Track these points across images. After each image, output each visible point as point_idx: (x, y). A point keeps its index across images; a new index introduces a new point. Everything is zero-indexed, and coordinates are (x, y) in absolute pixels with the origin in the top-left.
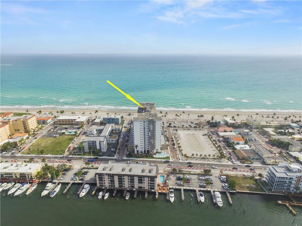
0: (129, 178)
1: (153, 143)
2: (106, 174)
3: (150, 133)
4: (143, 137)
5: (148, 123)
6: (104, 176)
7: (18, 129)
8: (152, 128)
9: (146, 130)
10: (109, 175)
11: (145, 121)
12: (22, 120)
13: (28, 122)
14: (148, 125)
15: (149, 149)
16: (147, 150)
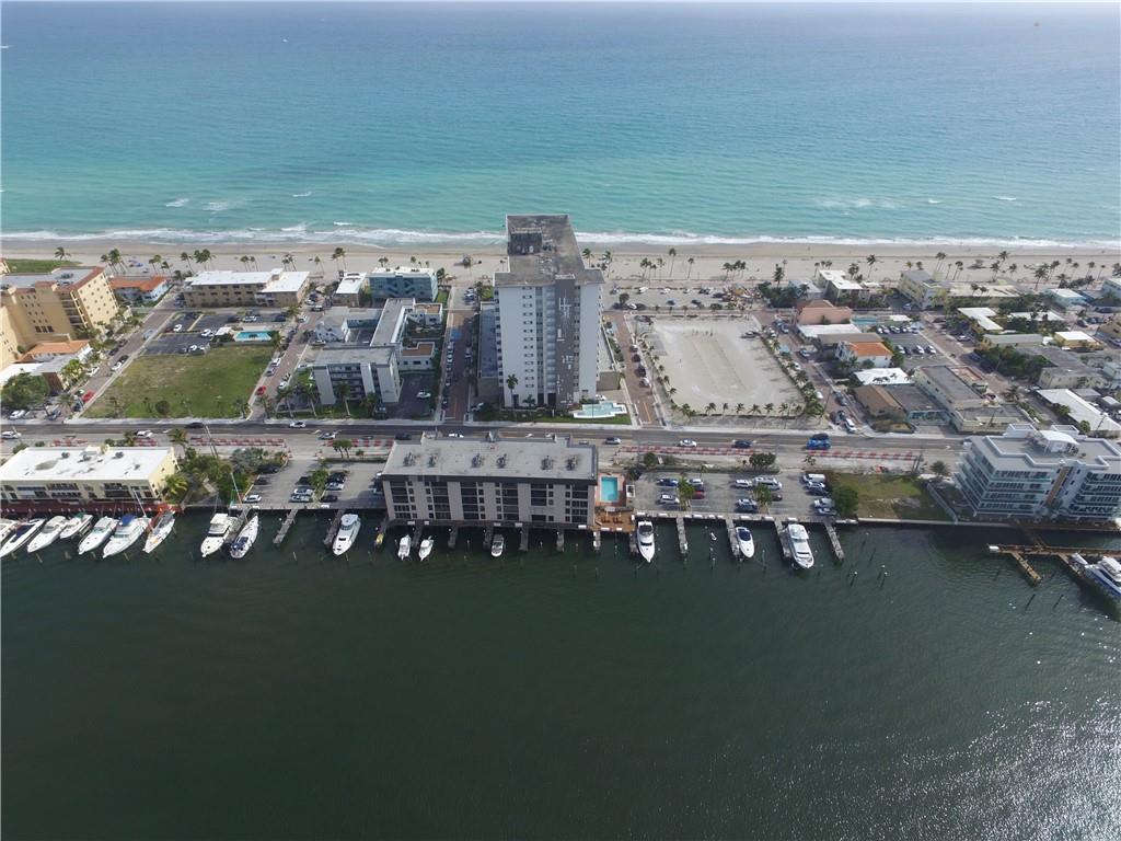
0: (500, 488)
1: (570, 366)
2: (420, 478)
3: (560, 331)
4: (535, 347)
5: (553, 294)
6: (410, 484)
7: (46, 325)
8: (566, 314)
9: (546, 321)
10: (428, 480)
11: (541, 288)
12: (54, 287)
13: (82, 296)
14: (553, 303)
15: (555, 388)
16: (549, 395)
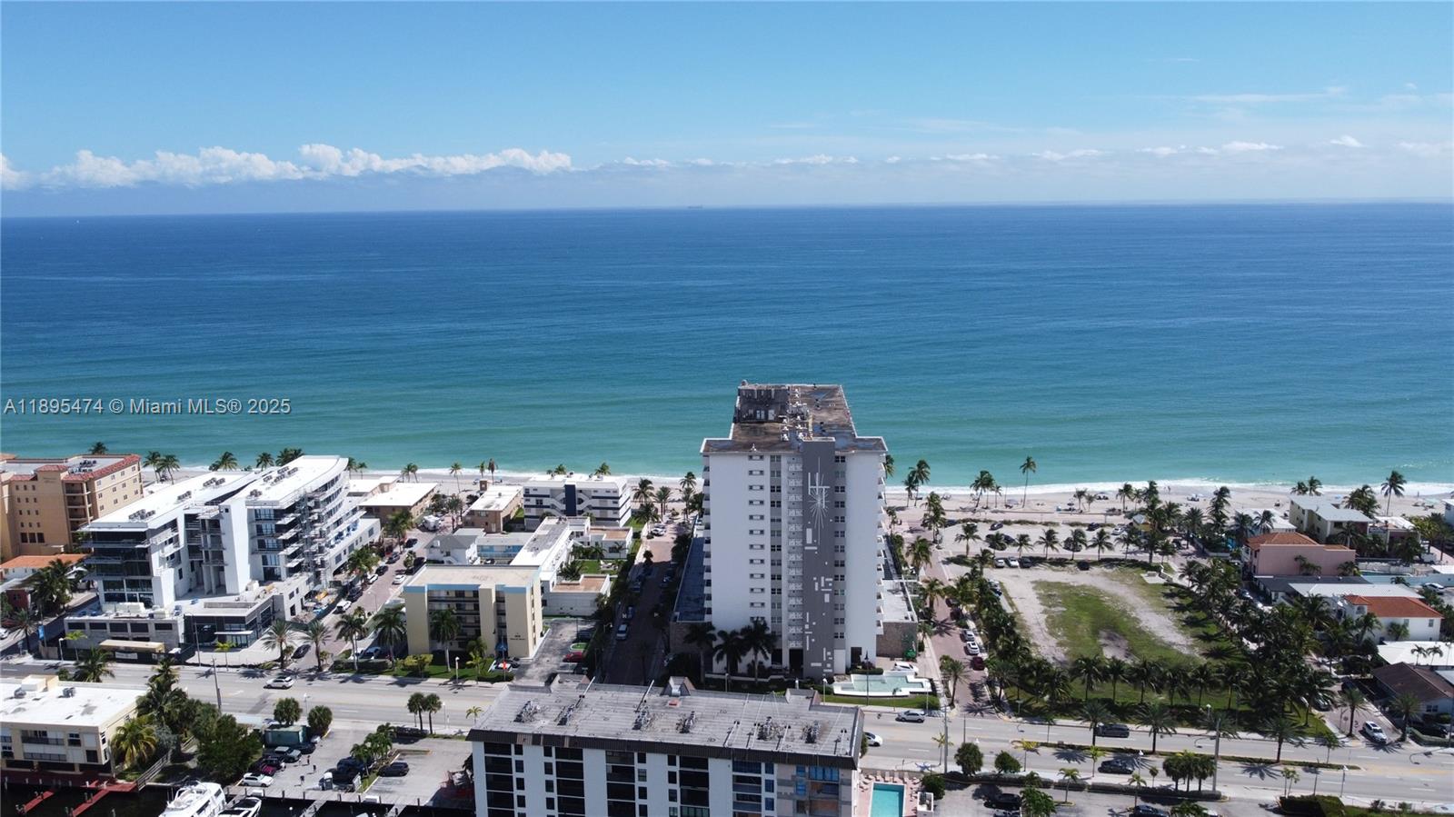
0: (676, 769)
1: (827, 598)
2: (536, 739)
3: (809, 532)
4: (768, 562)
5: (799, 468)
6: (519, 751)
7: (36, 530)
8: (821, 502)
9: (786, 513)
10: (548, 742)
11: (779, 457)
12: (63, 475)
13: (98, 489)
14: (799, 483)
15: (802, 637)
16: (792, 651)
